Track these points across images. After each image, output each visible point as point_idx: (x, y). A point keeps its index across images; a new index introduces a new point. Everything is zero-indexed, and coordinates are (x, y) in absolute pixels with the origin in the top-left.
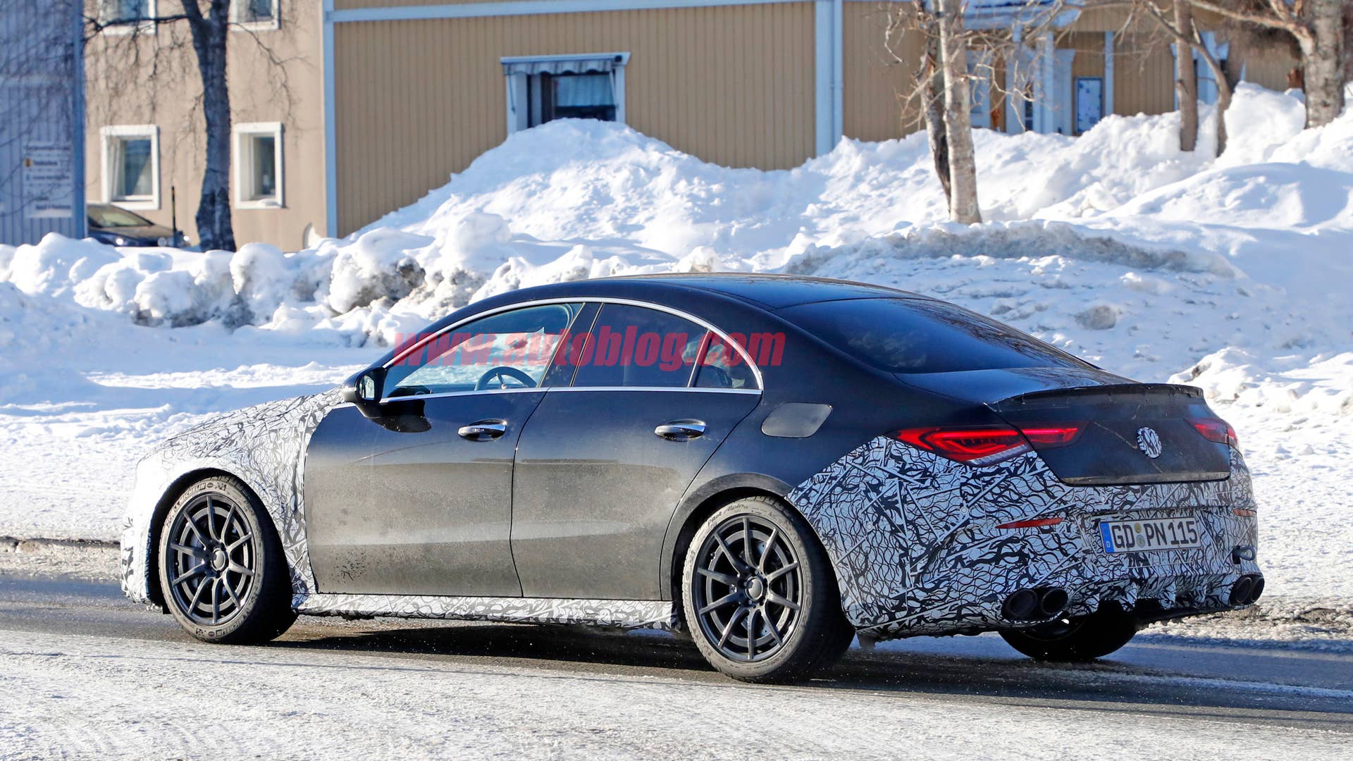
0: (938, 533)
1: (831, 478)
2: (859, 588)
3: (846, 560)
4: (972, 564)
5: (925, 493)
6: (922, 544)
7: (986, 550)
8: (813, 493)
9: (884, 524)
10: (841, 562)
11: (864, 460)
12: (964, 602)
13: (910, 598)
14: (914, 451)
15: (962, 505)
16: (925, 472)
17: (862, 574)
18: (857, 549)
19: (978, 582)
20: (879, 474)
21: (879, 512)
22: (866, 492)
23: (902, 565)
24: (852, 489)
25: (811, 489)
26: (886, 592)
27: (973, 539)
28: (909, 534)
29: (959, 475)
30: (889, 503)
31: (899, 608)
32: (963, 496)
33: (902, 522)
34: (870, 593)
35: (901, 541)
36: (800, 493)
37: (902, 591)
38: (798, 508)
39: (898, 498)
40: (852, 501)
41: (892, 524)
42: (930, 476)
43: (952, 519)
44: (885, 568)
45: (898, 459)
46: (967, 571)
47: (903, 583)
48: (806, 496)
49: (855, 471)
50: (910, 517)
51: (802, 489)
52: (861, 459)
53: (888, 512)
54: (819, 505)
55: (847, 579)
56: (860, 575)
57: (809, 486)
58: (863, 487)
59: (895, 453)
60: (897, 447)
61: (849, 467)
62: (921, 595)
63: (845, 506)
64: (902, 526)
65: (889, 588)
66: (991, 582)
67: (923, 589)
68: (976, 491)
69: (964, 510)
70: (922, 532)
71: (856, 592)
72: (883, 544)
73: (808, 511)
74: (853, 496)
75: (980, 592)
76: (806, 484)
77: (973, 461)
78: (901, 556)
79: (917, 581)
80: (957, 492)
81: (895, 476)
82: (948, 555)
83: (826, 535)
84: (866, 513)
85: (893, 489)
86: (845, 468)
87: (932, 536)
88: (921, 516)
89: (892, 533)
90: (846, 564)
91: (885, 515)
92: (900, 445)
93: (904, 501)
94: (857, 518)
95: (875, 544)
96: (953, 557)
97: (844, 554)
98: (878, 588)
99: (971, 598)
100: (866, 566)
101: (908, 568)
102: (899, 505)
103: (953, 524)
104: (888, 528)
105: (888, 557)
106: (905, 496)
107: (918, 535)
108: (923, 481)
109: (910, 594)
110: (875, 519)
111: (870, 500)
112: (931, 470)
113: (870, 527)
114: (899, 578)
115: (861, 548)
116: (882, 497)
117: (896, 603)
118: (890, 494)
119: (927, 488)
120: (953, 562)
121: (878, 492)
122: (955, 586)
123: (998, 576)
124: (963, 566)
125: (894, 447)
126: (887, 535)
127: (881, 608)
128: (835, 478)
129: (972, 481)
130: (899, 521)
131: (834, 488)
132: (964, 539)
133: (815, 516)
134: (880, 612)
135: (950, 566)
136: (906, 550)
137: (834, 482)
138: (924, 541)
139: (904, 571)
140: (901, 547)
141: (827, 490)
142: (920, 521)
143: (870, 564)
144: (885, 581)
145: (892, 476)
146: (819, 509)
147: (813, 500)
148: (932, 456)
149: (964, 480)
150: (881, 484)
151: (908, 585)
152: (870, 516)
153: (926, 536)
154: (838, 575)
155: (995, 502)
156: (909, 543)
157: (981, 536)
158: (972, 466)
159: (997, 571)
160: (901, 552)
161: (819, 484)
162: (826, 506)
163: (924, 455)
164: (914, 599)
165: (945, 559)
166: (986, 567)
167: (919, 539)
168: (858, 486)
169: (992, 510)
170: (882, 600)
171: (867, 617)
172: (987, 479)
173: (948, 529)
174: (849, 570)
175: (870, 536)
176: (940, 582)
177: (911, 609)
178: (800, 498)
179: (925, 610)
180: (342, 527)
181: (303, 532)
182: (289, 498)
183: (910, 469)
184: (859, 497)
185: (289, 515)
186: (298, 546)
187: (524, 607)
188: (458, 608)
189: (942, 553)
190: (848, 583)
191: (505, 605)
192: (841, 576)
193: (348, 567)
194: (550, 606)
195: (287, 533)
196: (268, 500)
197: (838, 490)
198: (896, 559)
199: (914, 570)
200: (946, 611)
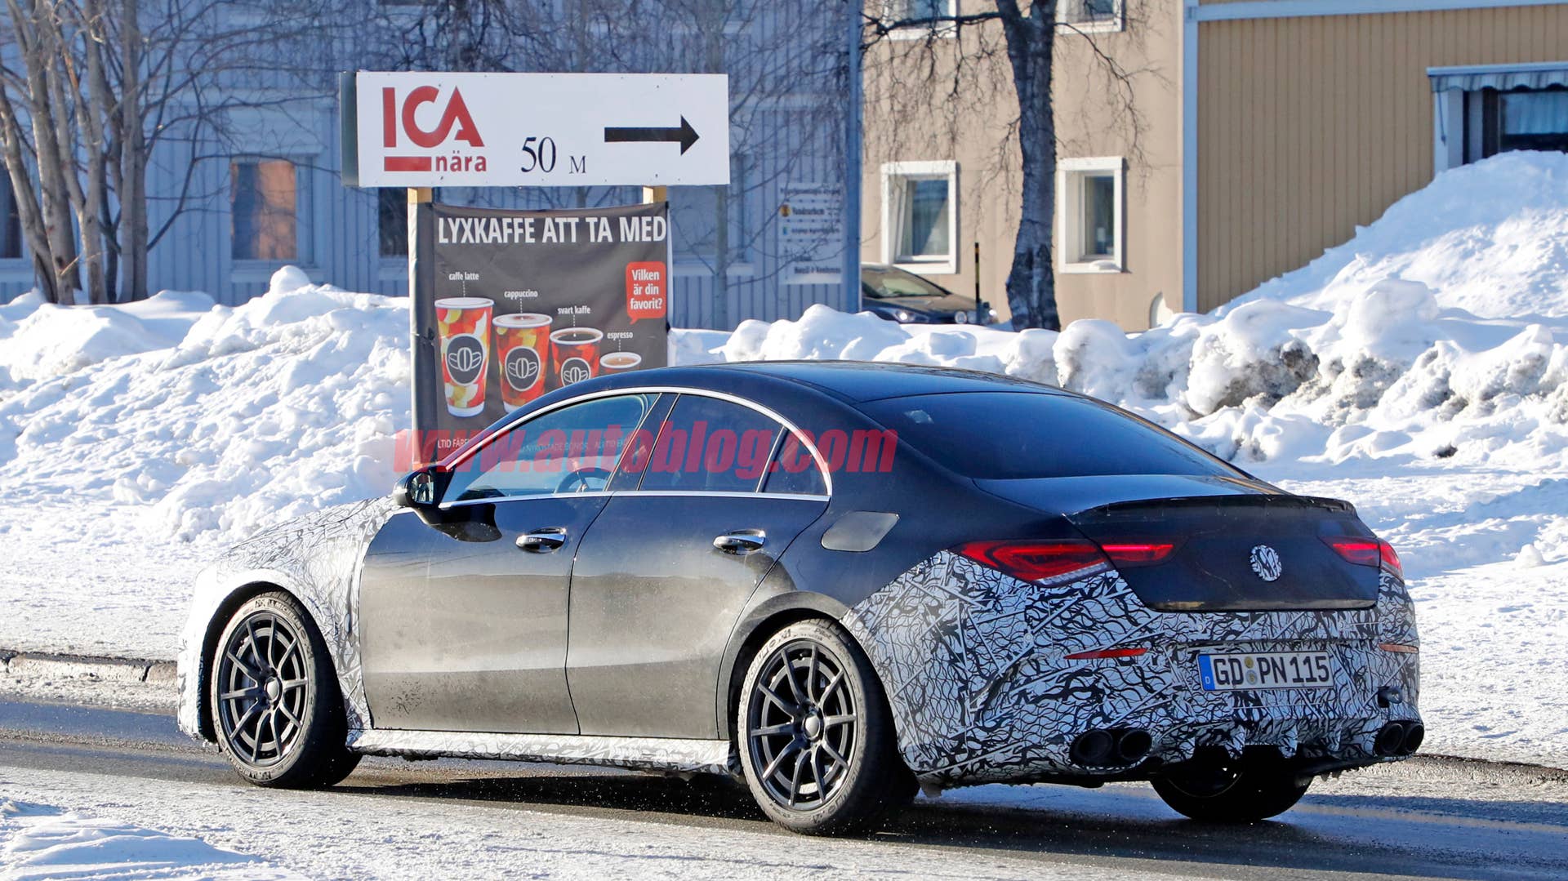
0: (1000, 663)
1: (889, 599)
2: (916, 725)
3: (902, 694)
4: (1037, 700)
5: (986, 616)
6: (982, 675)
7: (1052, 683)
8: (870, 616)
9: (943, 652)
10: (897, 695)
11: (925, 578)
12: (1029, 744)
13: (969, 739)
14: (978, 568)
15: (1026, 631)
16: (988, 593)
17: (920, 709)
18: (914, 681)
19: (1043, 721)
20: (939, 594)
21: (938, 638)
22: (925, 614)
23: (961, 700)
24: (910, 611)
25: (868, 611)
26: (944, 731)
27: (1038, 671)
28: (969, 664)
29: (1024, 597)
30: (948, 628)
31: (958, 750)
32: (1027, 620)
33: (962, 649)
34: (927, 732)
35: (960, 671)
36: (857, 615)
37: (961, 730)
38: (854, 632)
39: (958, 622)
40: (910, 626)
41: (951, 653)
42: (993, 597)
43: (1015, 648)
44: (943, 703)
45: (961, 577)
46: (1031, 707)
47: (962, 721)
48: (862, 618)
49: (914, 591)
50: (971, 644)
51: (859, 611)
52: (921, 577)
53: (946, 638)
54: (875, 630)
55: (903, 715)
56: (918, 711)
57: (865, 608)
58: (921, 609)
59: (958, 571)
60: (961, 563)
61: (908, 585)
62: (981, 735)
63: (902, 631)
64: (961, 655)
65: (948, 726)
66: (1058, 721)
67: (984, 728)
68: (1042, 615)
69: (1029, 638)
70: (982, 662)
71: (913, 730)
72: (941, 676)
73: (865, 635)
74: (911, 619)
75: (1045, 732)
76: (863, 606)
77: (1042, 580)
78: (960, 689)
79: (977, 719)
80: (1021, 617)
81: (956, 597)
82: (1012, 688)
83: (881, 664)
84: (923, 639)
85: (953, 611)
86: (904, 586)
87: (993, 667)
88: (981, 644)
89: (951, 662)
90: (902, 699)
91: (945, 643)
92: (964, 561)
93: (964, 626)
94: (914, 645)
95: (933, 676)
96: (1016, 691)
97: (901, 686)
98: (936, 726)
99: (1035, 739)
100: (924, 701)
101: (967, 704)
102: (958, 631)
103: (1016, 653)
104: (947, 657)
105: (946, 690)
106: (966, 620)
107: (978, 665)
108: (985, 603)
109: (970, 734)
110: (933, 646)
111: (928, 624)
112: (994, 590)
113: (928, 655)
114: (958, 715)
115: (918, 680)
116: (941, 621)
117: (955, 743)
118: (949, 617)
119: (989, 611)
120: (1016, 697)
121: (938, 615)
122: (1018, 725)
123: (1065, 713)
124: (1027, 701)
125: (957, 563)
126: (946, 665)
127: (940, 750)
128: (894, 599)
129: (1038, 604)
130: (958, 649)
131: (891, 610)
132: (1028, 670)
133: (871, 642)
134: (939, 754)
135: (1013, 702)
136: (966, 682)
137: (892, 603)
138: (984, 672)
139: (963, 707)
140: (960, 679)
141: (884, 612)
142: (981, 649)
143: (927, 698)
144: (942, 719)
145: (952, 597)
146: (874, 634)
147: (869, 624)
148: (997, 574)
149: (1030, 602)
150: (940, 606)
151: (967, 723)
152: (928, 642)
153: (987, 666)
154: (894, 712)
155: (1064, 627)
156: (969, 675)
157: (1047, 668)
158: (1040, 586)
159: (1064, 708)
160: (961, 684)
161: (878, 605)
162: (882, 630)
163: (988, 572)
164: (975, 740)
165: (1007, 693)
166: (1052, 703)
167: (979, 670)
168: (916, 608)
169: (1061, 637)
170: (941, 740)
171: (926, 759)
172: (1056, 601)
173: (1010, 658)
174: (906, 704)
175: (928, 666)
176: (1002, 719)
177: (972, 751)
178: (856, 621)
179: (987, 752)
180: (397, 651)
181: (357, 658)
182: (342, 618)
183: (973, 589)
184: (917, 620)
185: (343, 637)
186: (352, 673)
187: (580, 747)
188: (513, 747)
189: (1006, 687)
190: (905, 719)
191: (562, 744)
192: (897, 713)
193: (403, 698)
194: (607, 746)
195: (341, 659)
196: (321, 619)
197: (896, 612)
198: (955, 693)
199: (974, 705)
200: (1010, 754)
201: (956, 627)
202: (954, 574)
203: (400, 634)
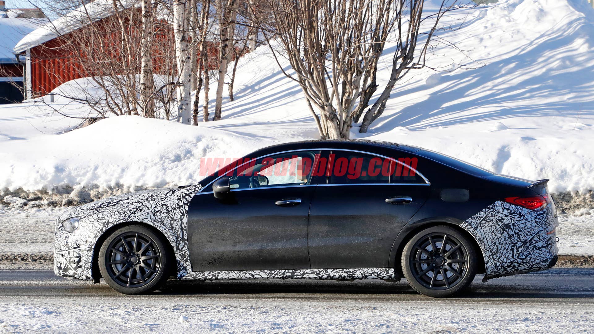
0: (528, 237)
1: (480, 217)
2: (493, 259)
3: (488, 249)
4: (540, 248)
5: (522, 222)
6: (521, 242)
7: (544, 243)
8: (473, 223)
9: (505, 234)
10: (486, 249)
11: (493, 210)
12: (535, 263)
13: (515, 262)
14: (513, 206)
15: (536, 226)
16: (520, 213)
17: (495, 254)
18: (494, 244)
19: (542, 255)
20: (501, 215)
21: (503, 230)
22: (497, 222)
23: (513, 250)
24: (490, 221)
25: (471, 222)
26: (505, 260)
27: (540, 239)
28: (516, 238)
29: (533, 215)
30: (507, 226)
31: (509, 266)
32: (536, 222)
33: (513, 233)
34: (498, 261)
35: (513, 241)
36: (467, 224)
37: (512, 260)
38: (466, 230)
39: (511, 224)
40: (491, 226)
41: (509, 234)
42: (522, 215)
43: (533, 232)
44: (505, 251)
45: (508, 209)
46: (538, 251)
47: (513, 257)
48: (470, 224)
49: (490, 215)
50: (517, 231)
51: (467, 222)
52: (492, 210)
53: (507, 230)
54: (476, 228)
55: (488, 256)
56: (494, 254)
57: (470, 221)
58: (495, 220)
59: (506, 207)
60: (506, 205)
61: (487, 213)
62: (520, 261)
63: (488, 228)
64: (513, 235)
65: (507, 259)
66: (546, 255)
67: (521, 259)
68: (540, 220)
69: (537, 228)
70: (521, 237)
71: (492, 261)
72: (505, 242)
73: (471, 230)
74: (491, 224)
75: (542, 259)
76: (469, 220)
77: (535, 209)
78: (512, 246)
79: (519, 256)
80: (534, 221)
81: (508, 216)
82: (530, 245)
83: (479, 240)
84: (497, 230)
85: (509, 221)
86: (485, 213)
87: (525, 238)
88: (521, 231)
89: (509, 238)
90: (488, 250)
91: (506, 231)
92: (507, 204)
93: (514, 225)
94: (493, 232)
95: (501, 242)
96: (532, 246)
97: (488, 246)
98: (502, 259)
99: (538, 261)
100: (497, 251)
101: (515, 251)
102: (512, 227)
103: (534, 234)
104: (507, 236)
105: (507, 247)
106: (514, 223)
107: (520, 238)
108: (520, 218)
109: (516, 261)
110: (501, 232)
111: (499, 225)
112: (522, 213)
113: (500, 235)
114: (511, 255)
115: (495, 244)
116: (504, 224)
117: (509, 264)
118: (507, 222)
119: (522, 220)
120: (532, 248)
121: (502, 222)
122: (533, 257)
123: (547, 252)
124: (536, 249)
125: (505, 205)
126: (507, 238)
127: (502, 267)
128: (482, 217)
129: (538, 217)
130: (512, 233)
131: (482, 221)
132: (536, 239)
133: (475, 232)
134: (501, 268)
135: (531, 249)
136: (515, 244)
137: (482, 219)
138: (522, 240)
139: (513, 252)
140: (512, 243)
141: (479, 222)
142: (521, 233)
143: (499, 250)
144: (505, 256)
145: (506, 216)
146: (476, 230)
147: (473, 226)
148: (521, 208)
149: (535, 217)
150: (502, 219)
151: (515, 257)
152: (499, 231)
153: (523, 238)
154: (484, 255)
155: (545, 224)
156: (516, 241)
157: (542, 238)
158: (536, 211)
159: (547, 250)
160: (512, 245)
161: (474, 220)
162: (479, 228)
163: (518, 207)
164: (517, 263)
165: (528, 247)
166: (544, 249)
167: (520, 240)
168: (492, 220)
169: (545, 227)
170: (504, 263)
171: (495, 270)
172: (542, 216)
173: (532, 235)
174: (490, 252)
175: (499, 239)
176: (527, 256)
177: (514, 266)
178: (467, 226)
179: (520, 266)
180: (209, 244)
181: (186, 247)
182: (179, 233)
183: (514, 213)
184: (494, 224)
185: (179, 240)
186: (183, 252)
187: (313, 273)
188: (276, 274)
189: (528, 245)
190: (489, 257)
191: (302, 273)
192: (485, 255)
193: (213, 260)
194: (327, 272)
195: (178, 247)
196: (167, 234)
197: (484, 222)
198: (510, 248)
199: (518, 251)
200: (527, 267)
201: (511, 226)
202: (505, 208)
203: (212, 237)
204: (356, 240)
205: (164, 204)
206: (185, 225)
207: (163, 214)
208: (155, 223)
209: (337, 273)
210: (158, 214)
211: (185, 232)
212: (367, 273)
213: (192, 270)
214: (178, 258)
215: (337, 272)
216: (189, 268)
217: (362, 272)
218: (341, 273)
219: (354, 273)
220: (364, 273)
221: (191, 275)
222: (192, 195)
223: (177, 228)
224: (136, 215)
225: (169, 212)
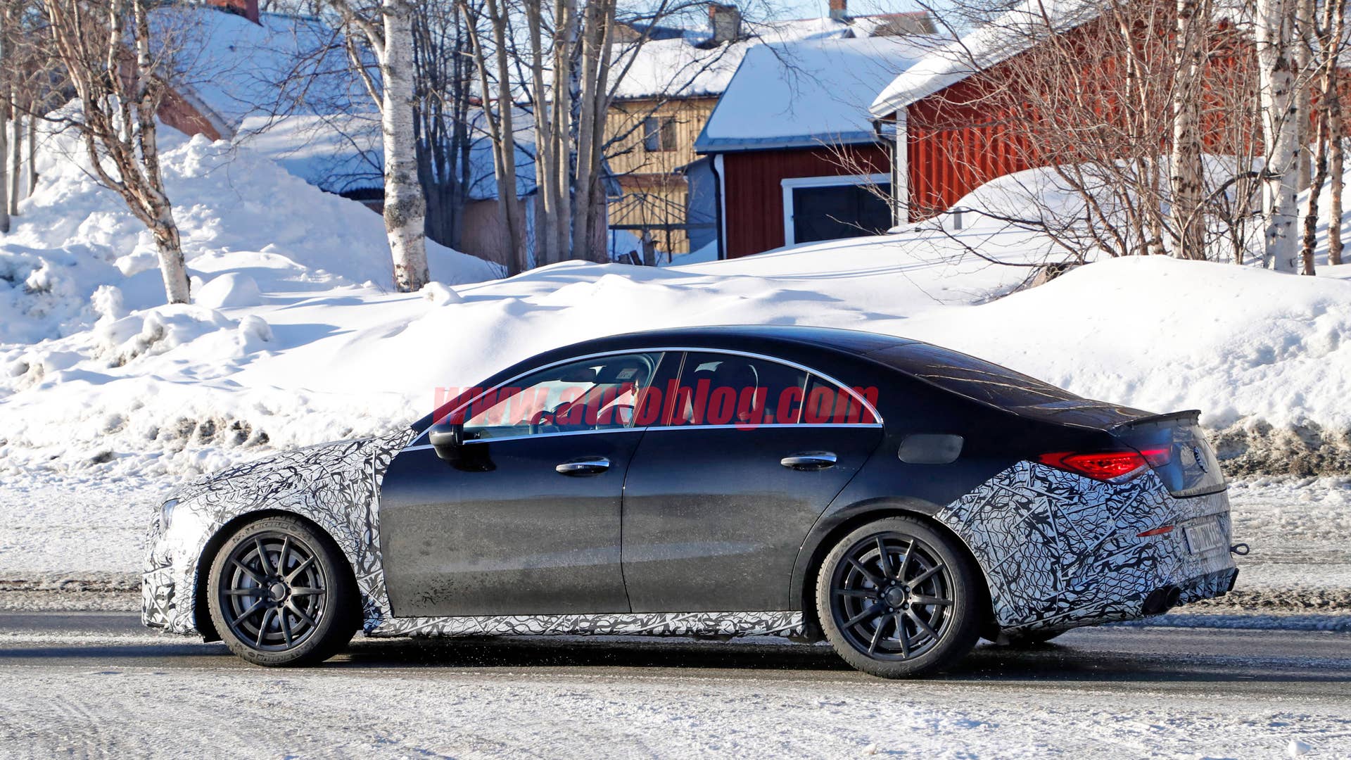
0: (1088, 542)
1: (979, 498)
2: (1010, 592)
3: (998, 569)
4: (1118, 568)
5: (1074, 508)
6: (1073, 553)
7: (1130, 555)
8: (963, 512)
9: (1036, 536)
10: (994, 571)
11: (1011, 482)
12: (1110, 601)
13: (1061, 600)
14: (1058, 473)
15: (1108, 518)
16: (1071, 490)
17: (1014, 580)
18: (1010, 559)
19: (1123, 584)
20: (1027, 493)
21: (1032, 526)
22: (1017, 509)
23: (1054, 572)
24: (1001, 507)
25: (960, 509)
26: (1038, 595)
27: (1118, 547)
28: (1061, 545)
29: (1102, 492)
30: (1040, 518)
31: (1048, 609)
32: (1108, 510)
33: (1054, 534)
34: (1022, 597)
35: (1053, 551)
36: (950, 513)
37: (1053, 594)
38: (949, 526)
39: (1049, 513)
40: (1004, 518)
41: (1044, 536)
42: (1077, 493)
43: (1100, 530)
44: (1037, 575)
45: (1044, 480)
46: (1114, 574)
47: (1055, 587)
48: (956, 514)
49: (1003, 492)
50: (1062, 529)
51: (951, 509)
52: (1007, 481)
53: (1040, 526)
54: (969, 523)
55: (999, 585)
56: (1012, 582)
57: (958, 506)
58: (1012, 505)
59: (1040, 475)
60: (1041, 470)
61: (996, 488)
62: (1071, 597)
63: (997, 523)
64: (1053, 538)
65: (1041, 592)
66: (1135, 583)
67: (1074, 592)
68: (1119, 505)
69: (1111, 522)
70: (1072, 542)
71: (1008, 597)
72: (1036, 554)
73: (960, 527)
74: (1004, 514)
75: (1124, 592)
76: (956, 504)
77: (1111, 479)
78: (1053, 564)
79: (1068, 584)
80: (1104, 507)
81: (1044, 495)
82: (1096, 560)
83: (978, 549)
84: (1018, 527)
85: (1044, 506)
86: (992, 489)
87: (1083, 545)
88: (1071, 529)
89: (1044, 544)
90: (997, 573)
91: (1038, 530)
92: (1044, 468)
93: (1055, 516)
94: (1009, 532)
95: (1028, 554)
96: (1100, 562)
97: (996, 564)
98: (1030, 592)
99: (1116, 598)
100: (1019, 574)
101: (1059, 574)
102: (1051, 520)
103: (1102, 535)
104: (1041, 540)
105: (1040, 565)
106: (1056, 512)
107: (1069, 545)
108: (1071, 499)
109: (1062, 596)
110: (1027, 532)
111: (1021, 516)
112: (1076, 488)
113: (1023, 539)
114: (1050, 583)
115: (1013, 558)
116: (1033, 513)
117: (1046, 604)
118: (1041, 510)
119: (1075, 504)
120: (1100, 567)
121: (1029, 509)
122: (1103, 588)
123: (1139, 578)
124: (1110, 570)
125: (1038, 470)
126: (1039, 546)
127: (1031, 609)
128: (984, 498)
129: (1114, 497)
130: (1050, 533)
131: (983, 507)
132: (1110, 547)
133: (966, 532)
134: (1030, 613)
135: (1097, 571)
136: (1058, 559)
137: (983, 502)
138: (1075, 550)
139: (1055, 577)
140: (1053, 556)
141: (976, 509)
142: (1071, 533)
143: (1022, 572)
144: (1036, 586)
145: (1040, 495)
146: (970, 526)
147: (964, 518)
148: (1076, 476)
149: (1108, 496)
150: (1030, 502)
151: (1059, 588)
152: (1022, 530)
153: (1077, 545)
154: (989, 583)
155: (1134, 513)
156: (1061, 552)
157: (1125, 544)
158: (1112, 484)
159: (1138, 573)
160: (1053, 560)
161: (968, 504)
162: (977, 523)
163: (1068, 475)
164: (1066, 601)
165: (1092, 565)
166: (1130, 570)
167: (1070, 548)
168: (1007, 504)
169: (1133, 521)
170: (1034, 602)
171: (1017, 617)
172: (1126, 494)
173: (1098, 539)
174: (1002, 577)
175: (1023, 548)
176: (1089, 584)
177: (1061, 609)
178: (950, 517)
179: (1073, 609)
180: (425, 557)
181: (378, 564)
182: (362, 534)
183: (1057, 488)
184: (1010, 514)
185: (363, 548)
186: (373, 576)
187: (634, 622)
188: (559, 625)
189: (1091, 560)
190: (1000, 589)
191: (612, 621)
192: (993, 583)
193: (431, 593)
194: (664, 620)
195: (361, 564)
196: (339, 536)
197: (988, 508)
198: (1048, 566)
199: (1066, 575)
200: (1092, 610)
201: (1048, 517)
202: (1038, 478)
203: (428, 544)
204: (720, 549)
205: (337, 471)
206: (374, 517)
207: (333, 492)
208: (315, 512)
209: (685, 623)
210: (323, 494)
211: (375, 532)
212: (746, 622)
213: (393, 614)
214: (364, 588)
215: (684, 620)
216: (385, 609)
217: (736, 621)
218: (693, 623)
219: (718, 622)
220: (740, 622)
221: (390, 625)
222: (395, 453)
223: (360, 523)
224: (279, 495)
225: (344, 488)
